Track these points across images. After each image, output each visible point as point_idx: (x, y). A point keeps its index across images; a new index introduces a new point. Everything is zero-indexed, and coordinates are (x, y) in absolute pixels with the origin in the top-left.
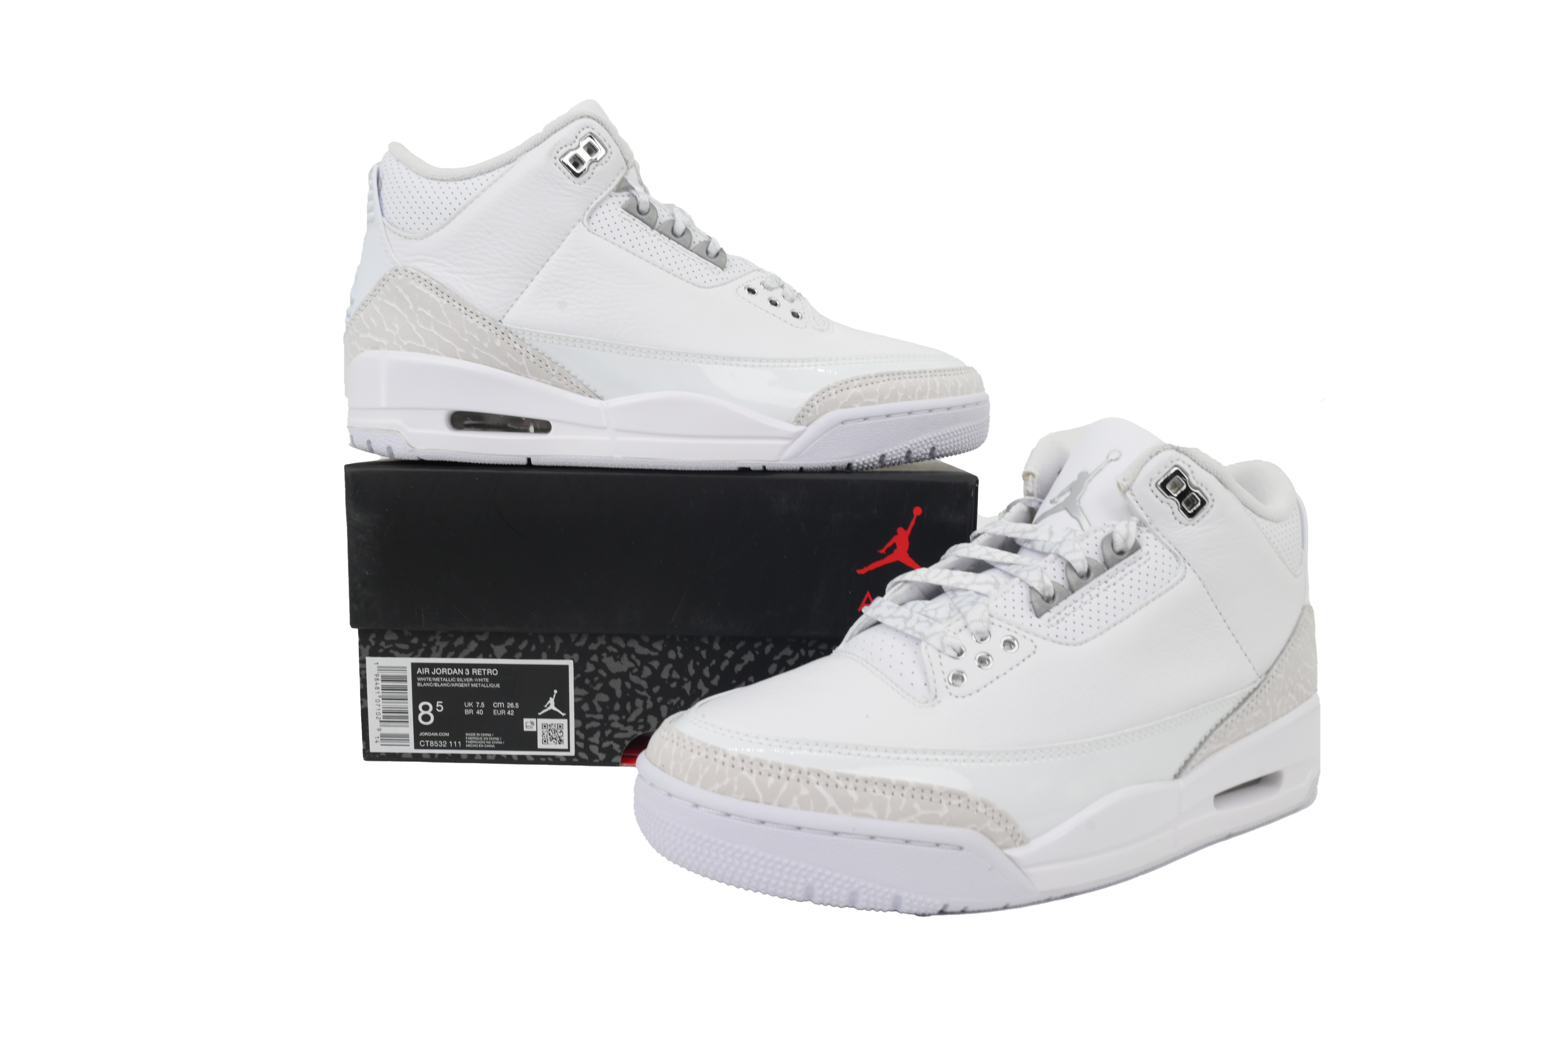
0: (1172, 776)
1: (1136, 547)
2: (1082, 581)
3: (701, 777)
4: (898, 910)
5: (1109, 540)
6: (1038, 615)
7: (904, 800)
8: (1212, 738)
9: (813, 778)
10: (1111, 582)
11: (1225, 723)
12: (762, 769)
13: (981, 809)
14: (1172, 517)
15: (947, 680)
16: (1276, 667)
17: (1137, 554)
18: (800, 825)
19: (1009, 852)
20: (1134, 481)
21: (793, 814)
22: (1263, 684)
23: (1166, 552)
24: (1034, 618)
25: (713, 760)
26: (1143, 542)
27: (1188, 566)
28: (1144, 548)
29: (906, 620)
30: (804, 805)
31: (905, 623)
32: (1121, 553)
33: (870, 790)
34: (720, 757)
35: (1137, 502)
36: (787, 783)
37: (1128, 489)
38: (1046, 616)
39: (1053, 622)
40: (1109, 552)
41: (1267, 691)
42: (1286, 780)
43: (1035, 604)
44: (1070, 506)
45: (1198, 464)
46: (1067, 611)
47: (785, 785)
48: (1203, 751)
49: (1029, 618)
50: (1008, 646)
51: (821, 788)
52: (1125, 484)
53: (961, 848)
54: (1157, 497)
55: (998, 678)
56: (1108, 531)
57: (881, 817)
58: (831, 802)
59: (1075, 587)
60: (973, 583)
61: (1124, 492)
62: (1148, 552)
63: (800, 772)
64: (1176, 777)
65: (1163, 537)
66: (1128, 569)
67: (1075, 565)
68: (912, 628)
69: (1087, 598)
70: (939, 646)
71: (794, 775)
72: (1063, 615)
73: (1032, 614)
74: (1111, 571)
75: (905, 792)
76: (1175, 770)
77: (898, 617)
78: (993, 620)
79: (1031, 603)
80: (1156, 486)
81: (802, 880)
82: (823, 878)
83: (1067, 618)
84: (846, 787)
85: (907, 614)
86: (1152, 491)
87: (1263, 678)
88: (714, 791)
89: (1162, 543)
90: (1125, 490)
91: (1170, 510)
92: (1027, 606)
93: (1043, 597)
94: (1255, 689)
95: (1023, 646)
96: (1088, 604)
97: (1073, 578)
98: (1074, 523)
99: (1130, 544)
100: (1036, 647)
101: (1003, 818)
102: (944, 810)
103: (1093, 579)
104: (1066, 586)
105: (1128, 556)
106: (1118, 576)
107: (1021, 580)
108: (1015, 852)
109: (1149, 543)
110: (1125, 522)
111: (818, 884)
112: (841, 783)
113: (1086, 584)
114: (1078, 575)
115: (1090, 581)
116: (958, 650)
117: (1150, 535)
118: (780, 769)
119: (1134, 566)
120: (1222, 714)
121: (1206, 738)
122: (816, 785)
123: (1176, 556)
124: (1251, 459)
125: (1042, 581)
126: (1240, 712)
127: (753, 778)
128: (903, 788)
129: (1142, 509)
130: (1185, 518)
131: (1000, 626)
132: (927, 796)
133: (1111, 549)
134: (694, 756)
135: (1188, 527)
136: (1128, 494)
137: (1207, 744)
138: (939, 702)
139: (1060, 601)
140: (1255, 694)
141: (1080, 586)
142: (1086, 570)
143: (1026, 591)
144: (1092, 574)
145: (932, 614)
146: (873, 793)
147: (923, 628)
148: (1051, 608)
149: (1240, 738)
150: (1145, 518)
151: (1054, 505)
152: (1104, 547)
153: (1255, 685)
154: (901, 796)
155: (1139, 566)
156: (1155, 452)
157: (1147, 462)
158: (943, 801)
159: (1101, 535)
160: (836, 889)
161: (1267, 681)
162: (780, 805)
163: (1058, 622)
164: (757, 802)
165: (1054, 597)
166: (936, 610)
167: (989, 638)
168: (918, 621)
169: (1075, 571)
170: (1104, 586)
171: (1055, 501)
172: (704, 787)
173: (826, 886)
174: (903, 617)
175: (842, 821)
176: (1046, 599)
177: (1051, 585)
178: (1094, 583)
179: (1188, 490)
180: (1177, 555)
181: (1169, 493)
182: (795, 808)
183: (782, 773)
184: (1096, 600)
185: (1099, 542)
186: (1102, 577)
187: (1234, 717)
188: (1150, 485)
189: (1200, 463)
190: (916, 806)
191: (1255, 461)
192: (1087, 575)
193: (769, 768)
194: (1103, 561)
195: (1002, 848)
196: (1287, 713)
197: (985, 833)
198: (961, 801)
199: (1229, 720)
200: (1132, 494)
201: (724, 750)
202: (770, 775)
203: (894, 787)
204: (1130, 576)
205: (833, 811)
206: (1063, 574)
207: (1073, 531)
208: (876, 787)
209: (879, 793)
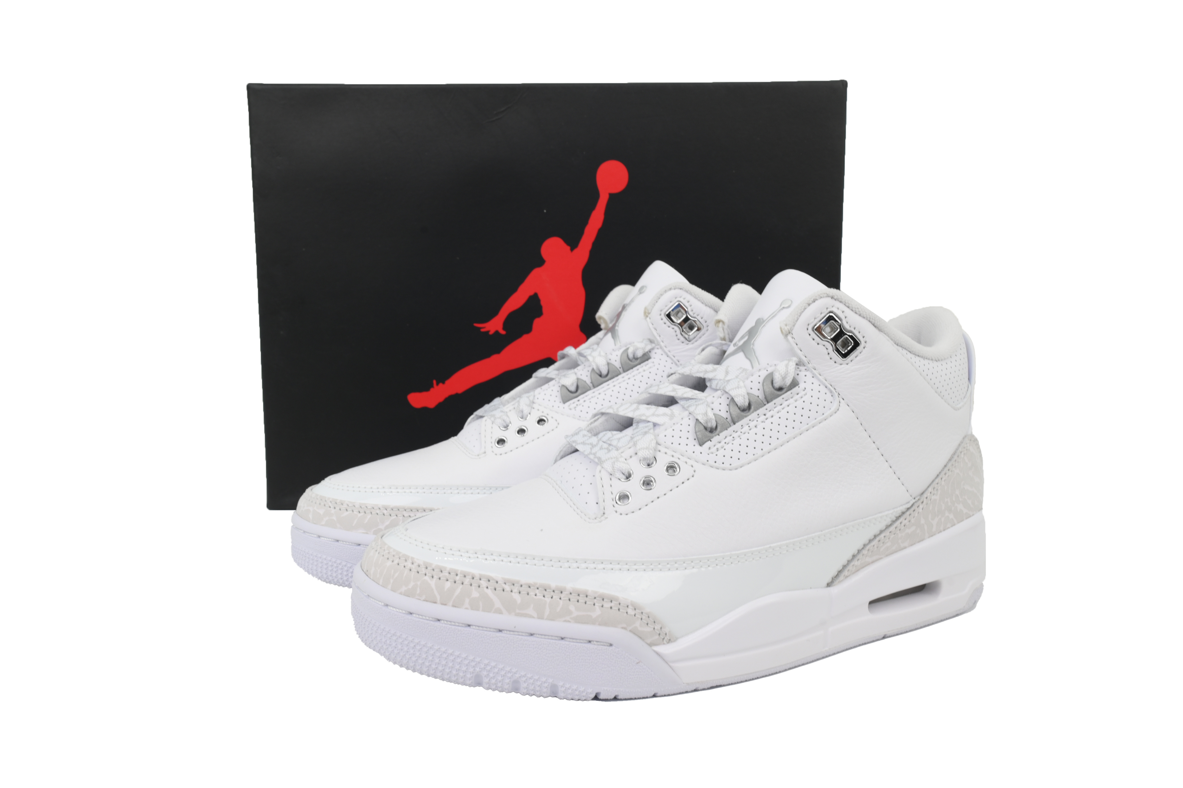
0: (825, 584)
1: (794, 384)
2: (743, 414)
3: (392, 581)
4: (557, 696)
5: (770, 378)
6: (701, 444)
7: (561, 602)
8: (865, 552)
9: (484, 583)
10: (769, 414)
11: (878, 539)
12: (441, 575)
13: (631, 611)
14: (828, 357)
15: (614, 499)
16: (930, 489)
17: (795, 390)
18: (469, 623)
19: (656, 648)
20: (794, 326)
21: (465, 614)
22: (916, 505)
23: (822, 388)
24: (697, 446)
25: (403, 567)
26: (801, 379)
27: (842, 400)
28: (802, 385)
29: (593, 446)
30: (474, 606)
31: (591, 449)
32: (780, 389)
33: (532, 594)
34: (409, 564)
35: (797, 344)
36: (461, 586)
37: (789, 333)
38: (708, 444)
39: (714, 449)
40: (769, 389)
41: (921, 510)
42: (945, 588)
43: (698, 434)
44: (745, 348)
45: (852, 310)
46: (726, 440)
47: (459, 589)
48: (855, 563)
49: (693, 446)
50: (670, 471)
51: (489, 592)
52: (786, 328)
53: (611, 645)
54: (813, 339)
55: (658, 498)
56: (770, 370)
57: (541, 617)
58: (498, 604)
59: (736, 420)
60: (653, 415)
61: (786, 335)
62: (805, 388)
63: (473, 578)
64: (829, 585)
65: (820, 375)
66: (785, 404)
67: (736, 399)
68: (595, 454)
69: (746, 428)
70: (610, 470)
71: (467, 581)
72: (723, 443)
73: (696, 443)
74: (769, 406)
75: (562, 596)
76: (828, 579)
77: (588, 444)
78: (659, 448)
79: (696, 433)
80: (813, 331)
81: (471, 670)
82: (488, 668)
83: (726, 446)
84: (512, 591)
85: (595, 443)
86: (810, 335)
87: (917, 499)
88: (401, 593)
89: (819, 380)
90: (787, 334)
91: (826, 352)
92: (692, 436)
93: (706, 428)
94: (908, 509)
95: (685, 471)
96: (747, 434)
97: (735, 411)
98: (746, 364)
99: (788, 381)
100: (695, 471)
101: (650, 619)
102: (597, 612)
103: (753, 412)
104: (729, 419)
105: (786, 392)
106: (776, 410)
107: (690, 413)
108: (661, 649)
109: (806, 380)
110: (786, 362)
111: (485, 673)
112: (507, 588)
113: (746, 416)
114: (739, 408)
115: (750, 414)
116: (627, 474)
117: (807, 373)
118: (457, 575)
119: (791, 401)
120: (876, 531)
121: (859, 551)
122: (485, 589)
123: (831, 392)
124: (928, 306)
125: (706, 414)
126: (892, 528)
127: (433, 583)
128: (562, 592)
129: (801, 351)
130: (839, 358)
131: (666, 453)
132: (582, 599)
133: (771, 386)
134: (389, 563)
135: (842, 366)
136: (789, 337)
137: (860, 556)
138: (606, 518)
139: (721, 432)
140: (908, 513)
141: (740, 418)
142: (747, 404)
143: (692, 423)
144: (752, 407)
145: (614, 443)
146: (534, 596)
147: (602, 454)
148: (713, 437)
149: (896, 552)
150: (804, 358)
151: (736, 347)
152: (765, 384)
153: (909, 505)
154: (559, 599)
155: (796, 401)
156: (812, 300)
157: (805, 309)
158: (596, 604)
159: (764, 374)
160: (500, 678)
161: (920, 502)
162: (454, 606)
163: (717, 450)
164: (435, 603)
165: (716, 427)
166: (619, 439)
167: (655, 462)
168: (601, 448)
169: (738, 406)
170: (763, 418)
171: (737, 344)
172: (393, 590)
173: (491, 675)
174: (591, 444)
175: (506, 620)
176: (709, 430)
177: (713, 417)
178: (753, 415)
179: (841, 334)
180: (832, 390)
181: (825, 337)
182: (467, 609)
183: (457, 578)
184: (754, 430)
185: (761, 380)
186: (761, 411)
187: (887, 533)
188: (807, 329)
189: (854, 309)
190: (572, 608)
191: (930, 307)
192: (747, 409)
193: (447, 574)
194: (764, 397)
195: (651, 645)
196: (944, 530)
197: (634, 632)
198: (612, 604)
199: (882, 536)
200: (793, 338)
201: (412, 558)
202: (447, 580)
203: (554, 591)
204: (787, 409)
205: (501, 613)
206: (727, 408)
207: (745, 370)
208: (537, 591)
209: (539, 596)
